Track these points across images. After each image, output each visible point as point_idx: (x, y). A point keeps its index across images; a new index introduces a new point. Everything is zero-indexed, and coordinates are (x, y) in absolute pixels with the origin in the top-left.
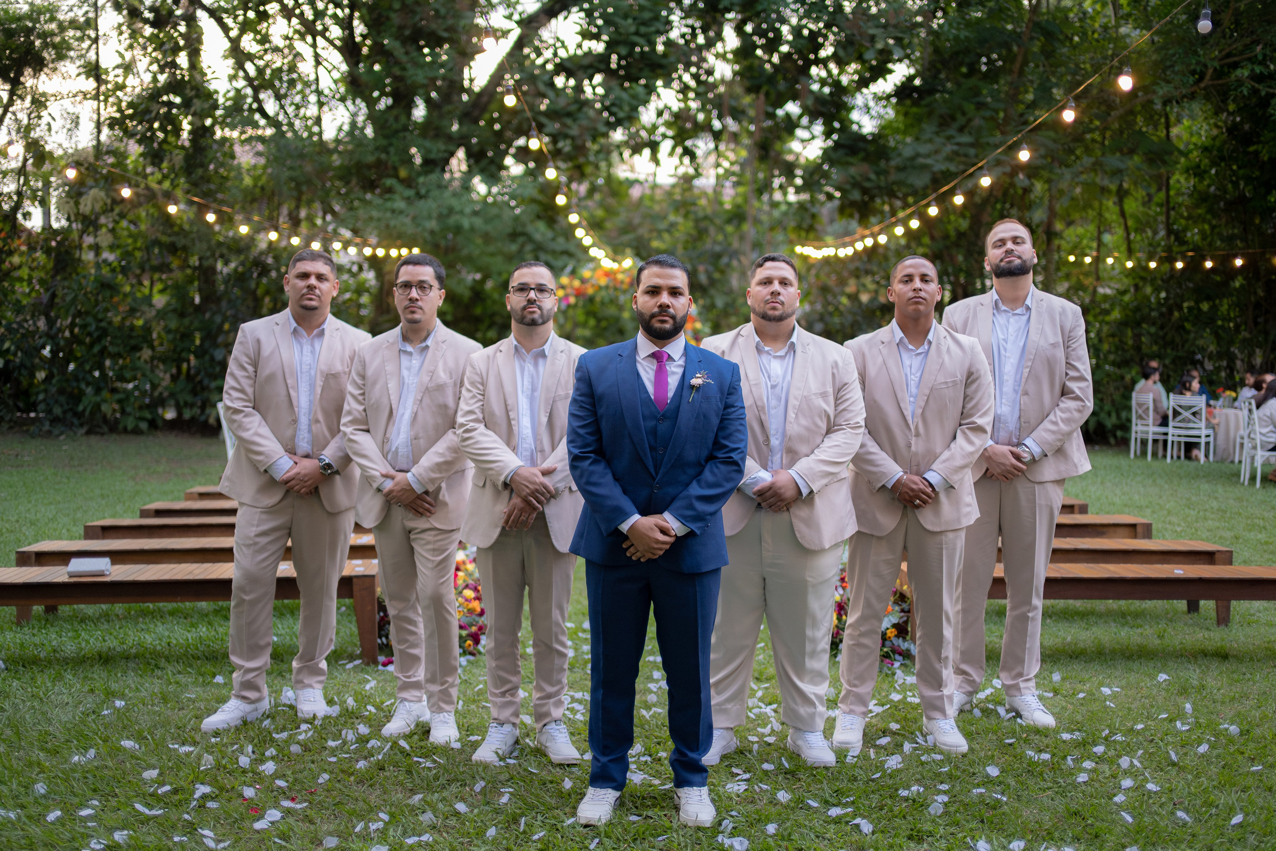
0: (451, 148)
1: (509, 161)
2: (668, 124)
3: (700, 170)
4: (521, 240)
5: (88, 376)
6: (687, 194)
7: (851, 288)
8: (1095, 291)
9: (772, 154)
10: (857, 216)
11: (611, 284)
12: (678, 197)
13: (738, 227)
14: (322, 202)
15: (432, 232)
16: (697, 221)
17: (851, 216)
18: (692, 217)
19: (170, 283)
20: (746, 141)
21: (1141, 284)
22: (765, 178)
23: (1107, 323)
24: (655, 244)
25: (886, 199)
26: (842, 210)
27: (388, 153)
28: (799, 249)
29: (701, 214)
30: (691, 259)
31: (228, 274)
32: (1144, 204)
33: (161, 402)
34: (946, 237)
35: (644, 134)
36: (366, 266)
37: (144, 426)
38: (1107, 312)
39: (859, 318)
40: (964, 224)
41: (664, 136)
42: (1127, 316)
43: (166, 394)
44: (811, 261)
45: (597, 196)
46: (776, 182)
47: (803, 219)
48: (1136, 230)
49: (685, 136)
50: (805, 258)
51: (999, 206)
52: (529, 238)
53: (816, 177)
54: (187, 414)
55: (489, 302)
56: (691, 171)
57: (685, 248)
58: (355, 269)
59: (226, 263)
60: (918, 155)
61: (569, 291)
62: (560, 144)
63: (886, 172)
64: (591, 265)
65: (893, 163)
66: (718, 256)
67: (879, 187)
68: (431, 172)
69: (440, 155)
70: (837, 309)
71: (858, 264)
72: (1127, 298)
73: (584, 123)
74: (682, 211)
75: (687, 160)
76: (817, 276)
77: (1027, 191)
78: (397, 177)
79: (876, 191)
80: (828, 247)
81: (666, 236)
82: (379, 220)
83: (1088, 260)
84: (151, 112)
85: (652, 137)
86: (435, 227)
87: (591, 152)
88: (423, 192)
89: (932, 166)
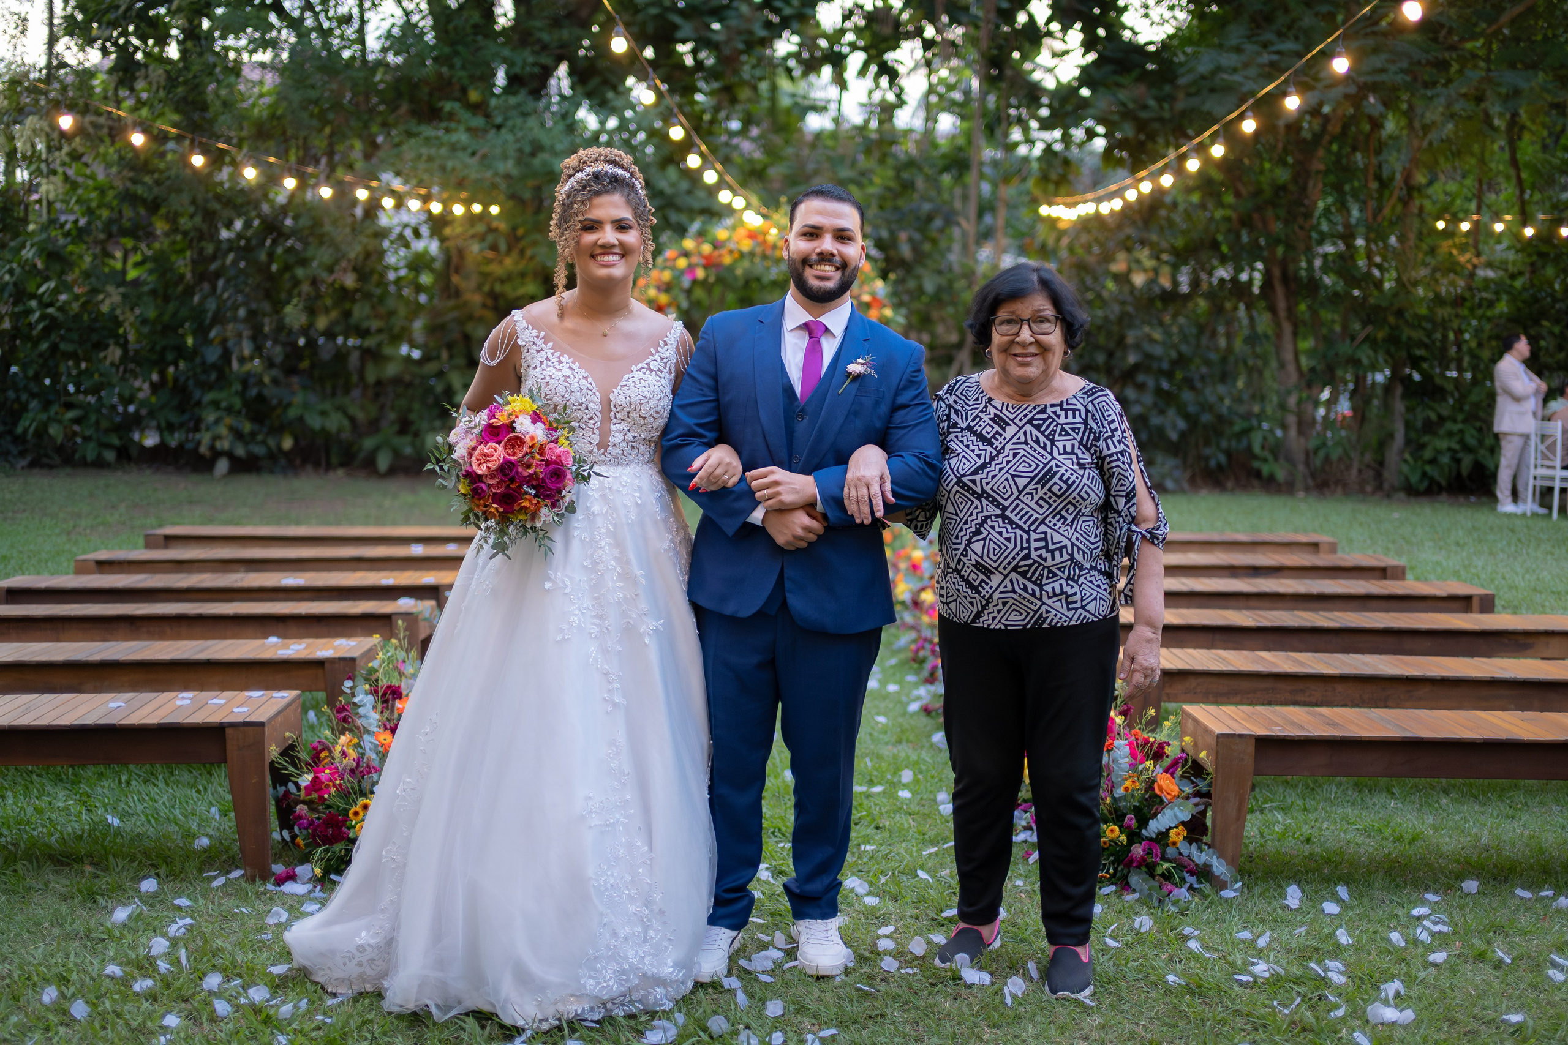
0: (546, 60)
1: (631, 83)
2: (857, 30)
3: (904, 97)
5: (32, 385)
6: (886, 126)
7: (1119, 266)
8: (1472, 275)
9: (1011, 72)
11: (759, 250)
12: (874, 136)
13: (959, 178)
14: (360, 137)
15: (508, 177)
16: (897, 170)
17: (1120, 162)
18: (890, 161)
19: (149, 253)
20: (972, 55)
21: (1539, 264)
22: (998, 108)
23: (1489, 320)
25: (1172, 139)
26: (1108, 151)
27: (452, 67)
28: (1044, 210)
29: (902, 157)
30: (888, 222)
31: (229, 240)
32: (1545, 148)
33: (136, 422)
34: (1258, 192)
35: (823, 43)
36: (425, 230)
37: (110, 456)
38: (1491, 304)
39: (1131, 309)
40: (1283, 175)
41: (854, 47)
42: (1519, 309)
43: (144, 412)
44: (1062, 226)
45: (755, 131)
47: (1050, 165)
48: (1533, 187)
49: (883, 46)
50: (1053, 223)
51: (1335, 147)
53: (1069, 108)
54: (173, 441)
56: (891, 97)
57: (881, 207)
58: (408, 233)
59: (229, 225)
60: (1218, 69)
61: (695, 260)
62: (703, 55)
63: (1171, 98)
64: (729, 222)
65: (1182, 81)
66: (930, 219)
67: (1161, 120)
68: (515, 93)
69: (528, 69)
70: (1099, 296)
71: (1129, 231)
72: (1518, 283)
73: (733, 23)
74: (877, 154)
75: (884, 81)
76: (1071, 249)
77: (1377, 124)
78: (463, 98)
79: (1156, 126)
80: (1085, 202)
82: (430, 159)
83: (1465, 226)
84: (118, 7)
85: (836, 48)
86: (515, 172)
87: (746, 68)
88: (498, 120)
89: (1241, 84)
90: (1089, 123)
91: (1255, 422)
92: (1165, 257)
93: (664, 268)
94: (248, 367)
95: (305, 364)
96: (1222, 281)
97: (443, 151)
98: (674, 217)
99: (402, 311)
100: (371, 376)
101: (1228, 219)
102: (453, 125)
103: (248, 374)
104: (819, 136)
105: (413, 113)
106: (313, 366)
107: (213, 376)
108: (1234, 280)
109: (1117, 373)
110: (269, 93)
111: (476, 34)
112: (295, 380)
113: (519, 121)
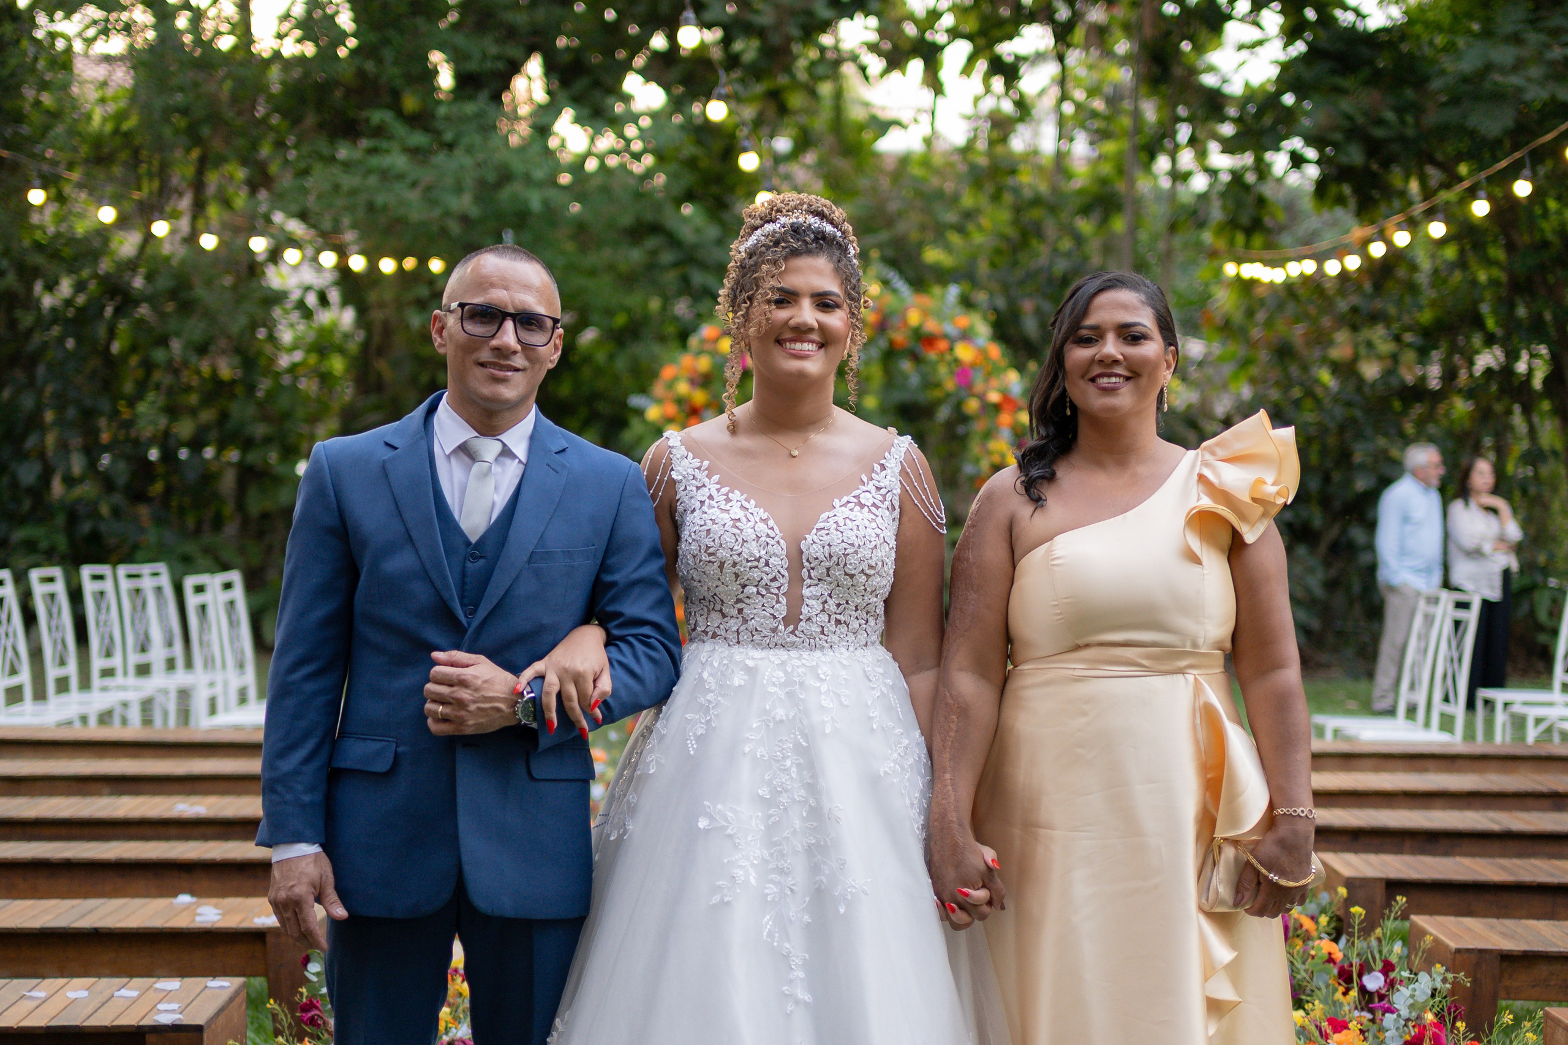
0: (514, 52)
1: (632, 83)
3: (1028, 107)
4: (652, 242)
6: (999, 149)
7: (1342, 347)
9: (1178, 71)
10: (1352, 203)
12: (982, 161)
13: (1105, 221)
14: (244, 162)
15: (465, 219)
16: (1018, 210)
17: (1341, 200)
18: (1008, 198)
20: (1122, 47)
22: (1160, 123)
24: (933, 255)
26: (1321, 188)
28: (1230, 269)
29: (1027, 193)
30: (1006, 288)
31: (53, 310)
34: (1545, 244)
35: (910, 30)
36: (334, 296)
39: (1358, 413)
41: (954, 33)
44: (1259, 291)
46: (1184, 132)
47: (1239, 204)
49: (996, 33)
50: (1247, 286)
52: (673, 241)
53: (1268, 120)
55: (586, 372)
56: (1007, 107)
57: (993, 265)
58: (311, 300)
59: (51, 287)
60: (1488, 69)
62: (738, 46)
63: (1417, 109)
65: (1436, 84)
67: (1402, 139)
68: (471, 98)
69: (489, 65)
70: (1309, 393)
71: (1355, 300)
74: (990, 188)
75: (998, 83)
76: (1269, 323)
78: (395, 106)
79: (1395, 149)
80: (1299, 259)
81: (954, 238)
82: (353, 192)
85: (928, 36)
86: (474, 212)
87: (802, 64)
88: (448, 136)
89: (1520, 90)
90: (1296, 143)
91: (1539, 578)
92: (1408, 337)
93: (700, 353)
94: (79, 491)
95: (158, 488)
96: (1489, 371)
97: (373, 180)
98: (698, 278)
99: (300, 412)
100: (256, 504)
101: (1494, 283)
102: (384, 145)
103: (79, 500)
104: (904, 160)
105: (321, 126)
106: (169, 491)
107: (27, 504)
108: (1507, 371)
109: (1337, 504)
110: (115, 99)
111: (414, 13)
112: (144, 511)
113: (477, 139)
